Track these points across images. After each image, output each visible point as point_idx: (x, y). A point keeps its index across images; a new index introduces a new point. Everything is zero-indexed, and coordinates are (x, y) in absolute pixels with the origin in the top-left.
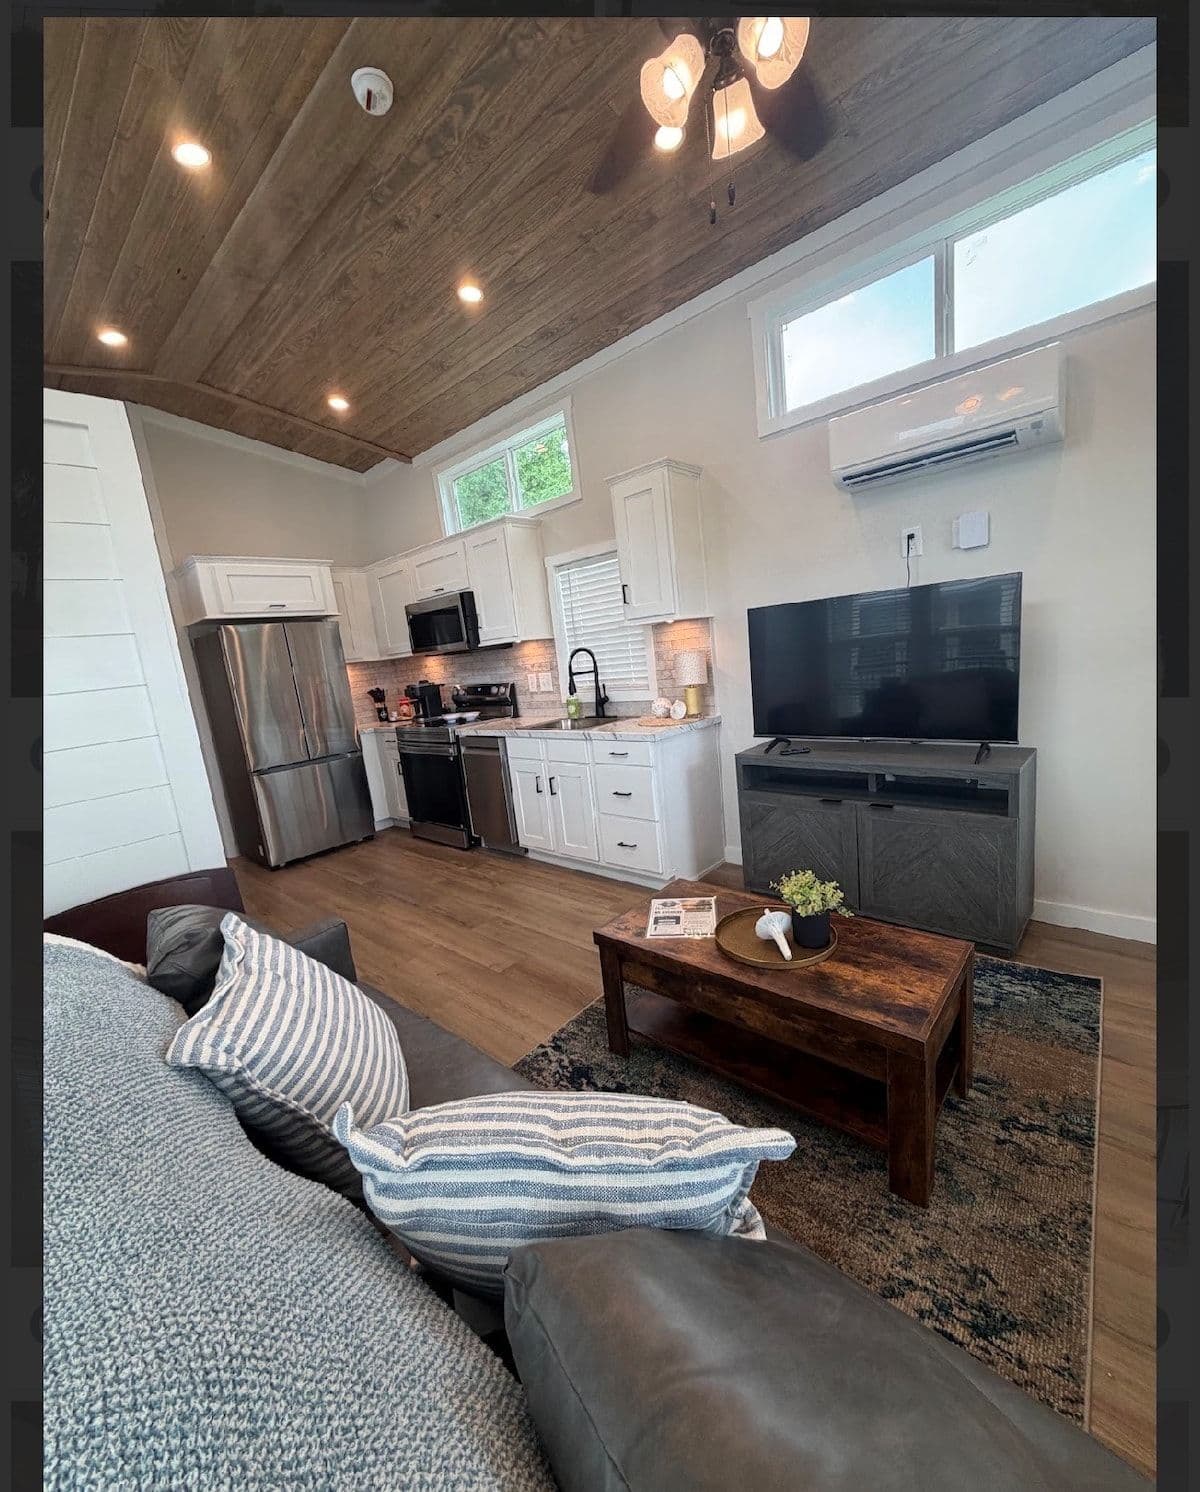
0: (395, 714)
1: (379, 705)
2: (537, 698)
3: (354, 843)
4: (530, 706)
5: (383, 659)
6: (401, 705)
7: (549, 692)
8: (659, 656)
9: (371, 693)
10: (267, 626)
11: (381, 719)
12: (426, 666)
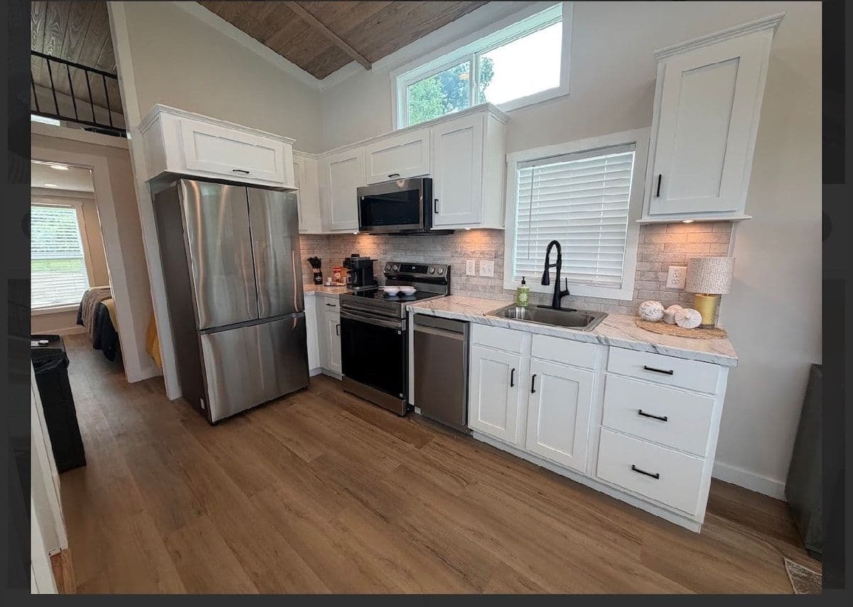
0: (330, 279)
1: (316, 271)
2: (474, 281)
3: (290, 395)
4: (464, 288)
5: (324, 233)
6: (335, 272)
7: (488, 278)
8: (643, 258)
9: (310, 260)
10: (226, 186)
11: (317, 283)
12: (359, 243)
